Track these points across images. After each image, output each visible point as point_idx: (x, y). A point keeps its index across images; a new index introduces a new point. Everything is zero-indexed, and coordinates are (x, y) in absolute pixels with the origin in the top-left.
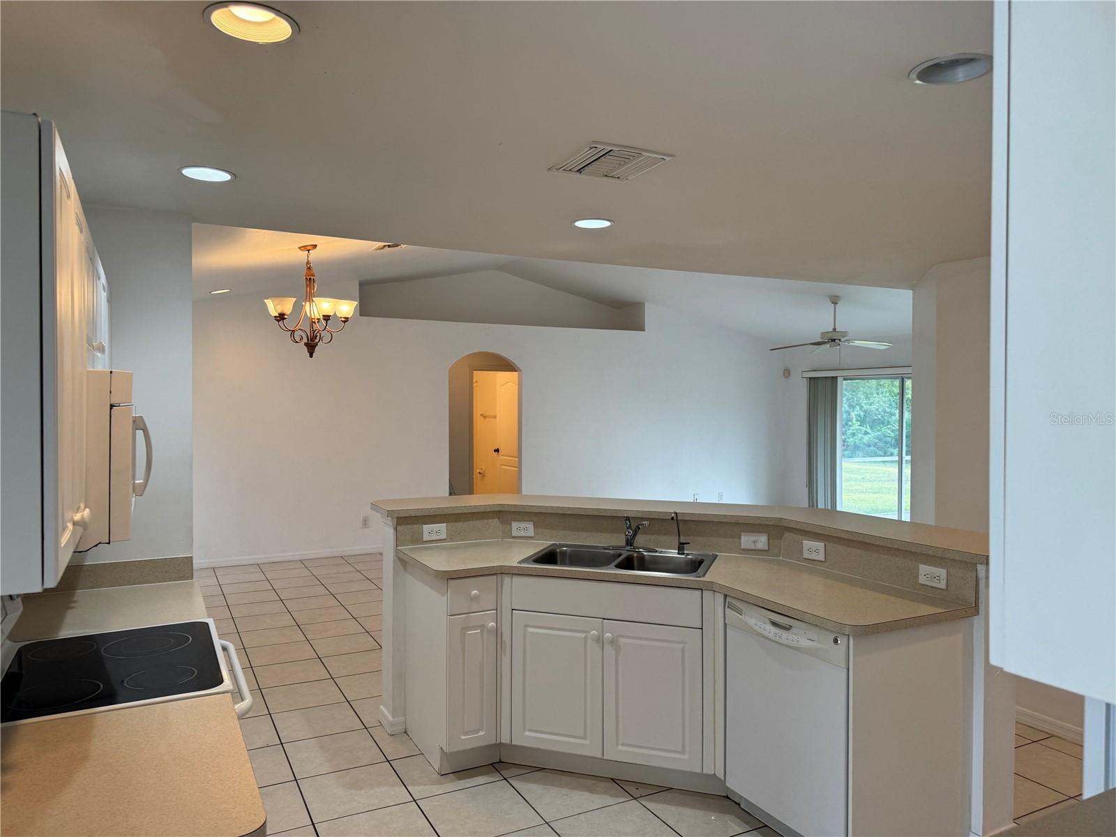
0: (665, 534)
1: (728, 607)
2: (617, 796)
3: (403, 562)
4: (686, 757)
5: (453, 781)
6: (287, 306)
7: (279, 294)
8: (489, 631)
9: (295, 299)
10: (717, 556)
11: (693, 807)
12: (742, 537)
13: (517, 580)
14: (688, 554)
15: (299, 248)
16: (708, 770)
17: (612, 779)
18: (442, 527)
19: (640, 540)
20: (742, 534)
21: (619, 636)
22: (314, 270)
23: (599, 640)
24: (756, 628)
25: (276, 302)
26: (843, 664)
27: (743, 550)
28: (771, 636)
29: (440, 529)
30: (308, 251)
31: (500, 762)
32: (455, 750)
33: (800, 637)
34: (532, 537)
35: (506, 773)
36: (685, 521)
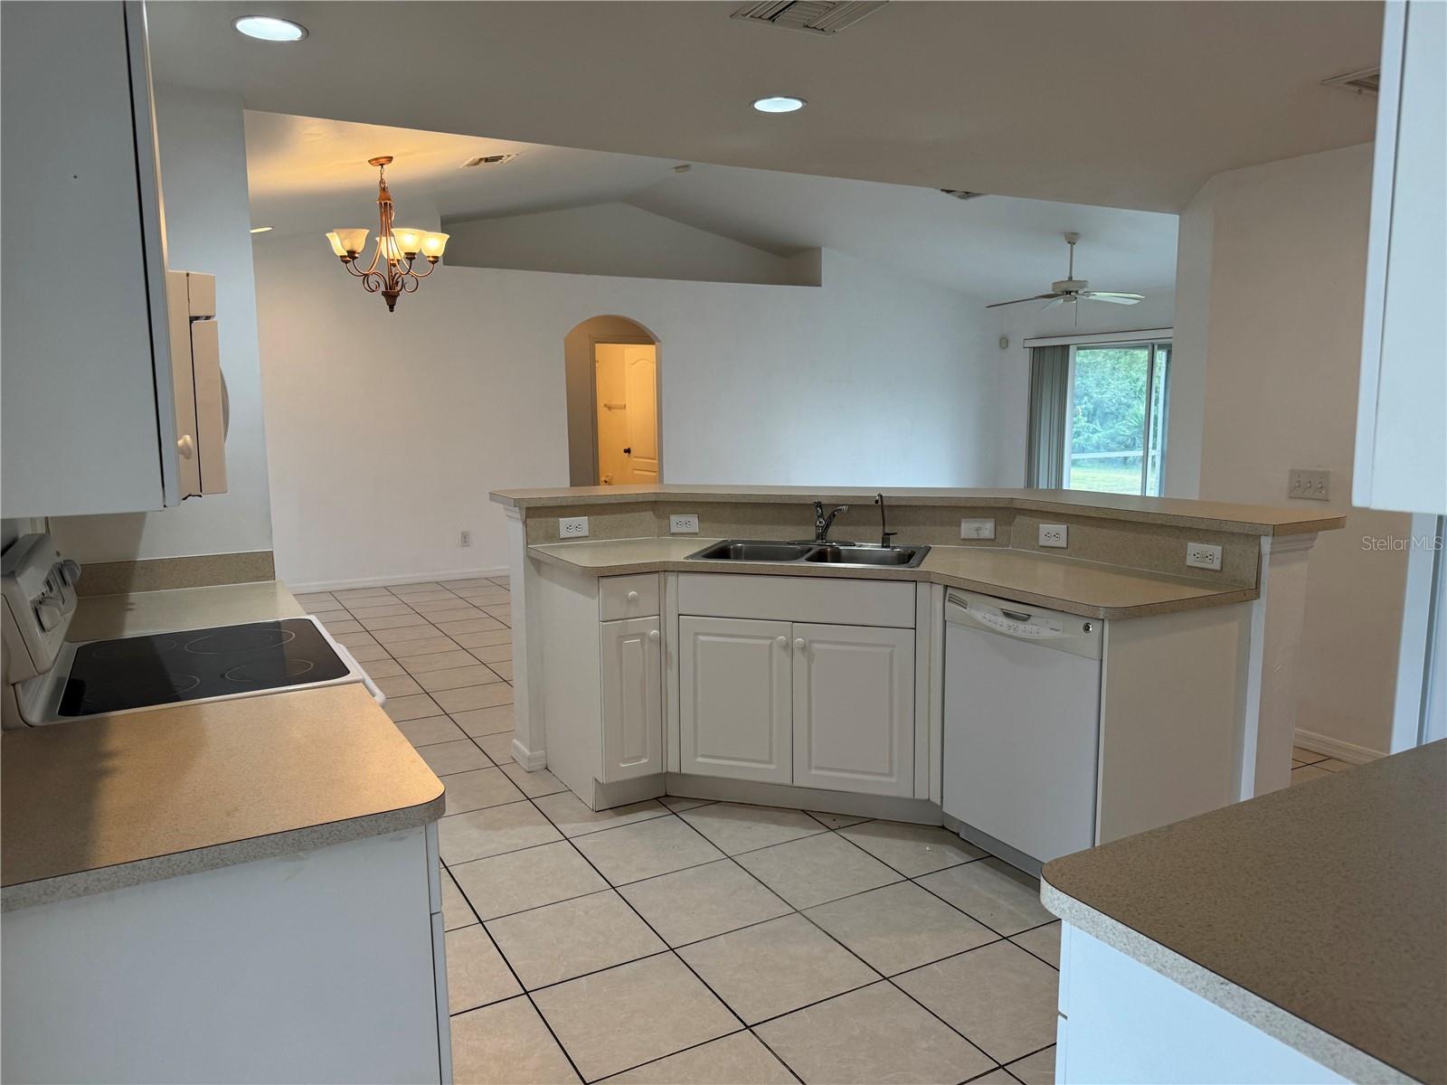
0: (865, 524)
1: (949, 600)
2: (810, 828)
3: (536, 564)
4: (894, 780)
5: (612, 817)
6: (358, 240)
7: (348, 224)
8: (651, 640)
9: (368, 231)
10: (930, 548)
11: (903, 837)
12: (963, 524)
13: (683, 578)
14: (894, 547)
15: (369, 161)
16: (921, 794)
17: (803, 811)
18: (583, 520)
19: (835, 532)
20: (963, 520)
21: (811, 642)
22: (391, 193)
23: (788, 647)
24: (984, 621)
25: (343, 236)
26: (1095, 654)
27: (963, 540)
28: (1004, 629)
29: (579, 524)
30: (382, 165)
31: (667, 796)
32: (614, 780)
33: (1041, 628)
34: (697, 534)
35: (675, 808)
36: (890, 507)
